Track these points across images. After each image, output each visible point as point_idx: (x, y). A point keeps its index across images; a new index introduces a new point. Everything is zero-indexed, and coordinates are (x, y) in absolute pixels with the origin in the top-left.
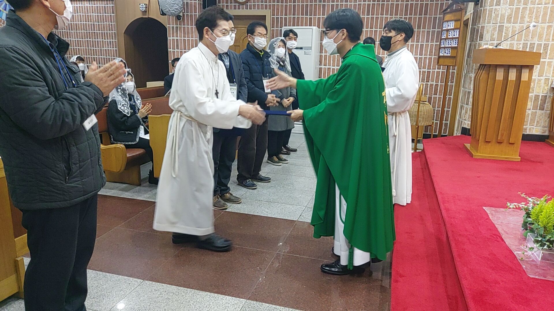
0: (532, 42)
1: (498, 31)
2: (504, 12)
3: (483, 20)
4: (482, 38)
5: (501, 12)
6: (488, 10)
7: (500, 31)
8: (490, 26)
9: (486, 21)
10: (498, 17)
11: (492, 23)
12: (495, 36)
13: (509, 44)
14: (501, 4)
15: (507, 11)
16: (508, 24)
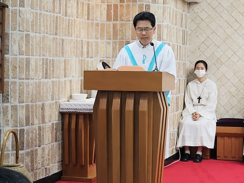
0: (47, 57)
2: (28, 16)
5: (26, 16)
6: (10, 12)
7: (27, 41)
8: (17, 34)
10: (24, 22)
11: (18, 29)
12: (24, 49)
13: (35, 59)
14: (25, 6)
15: (30, 15)
16: (33, 33)
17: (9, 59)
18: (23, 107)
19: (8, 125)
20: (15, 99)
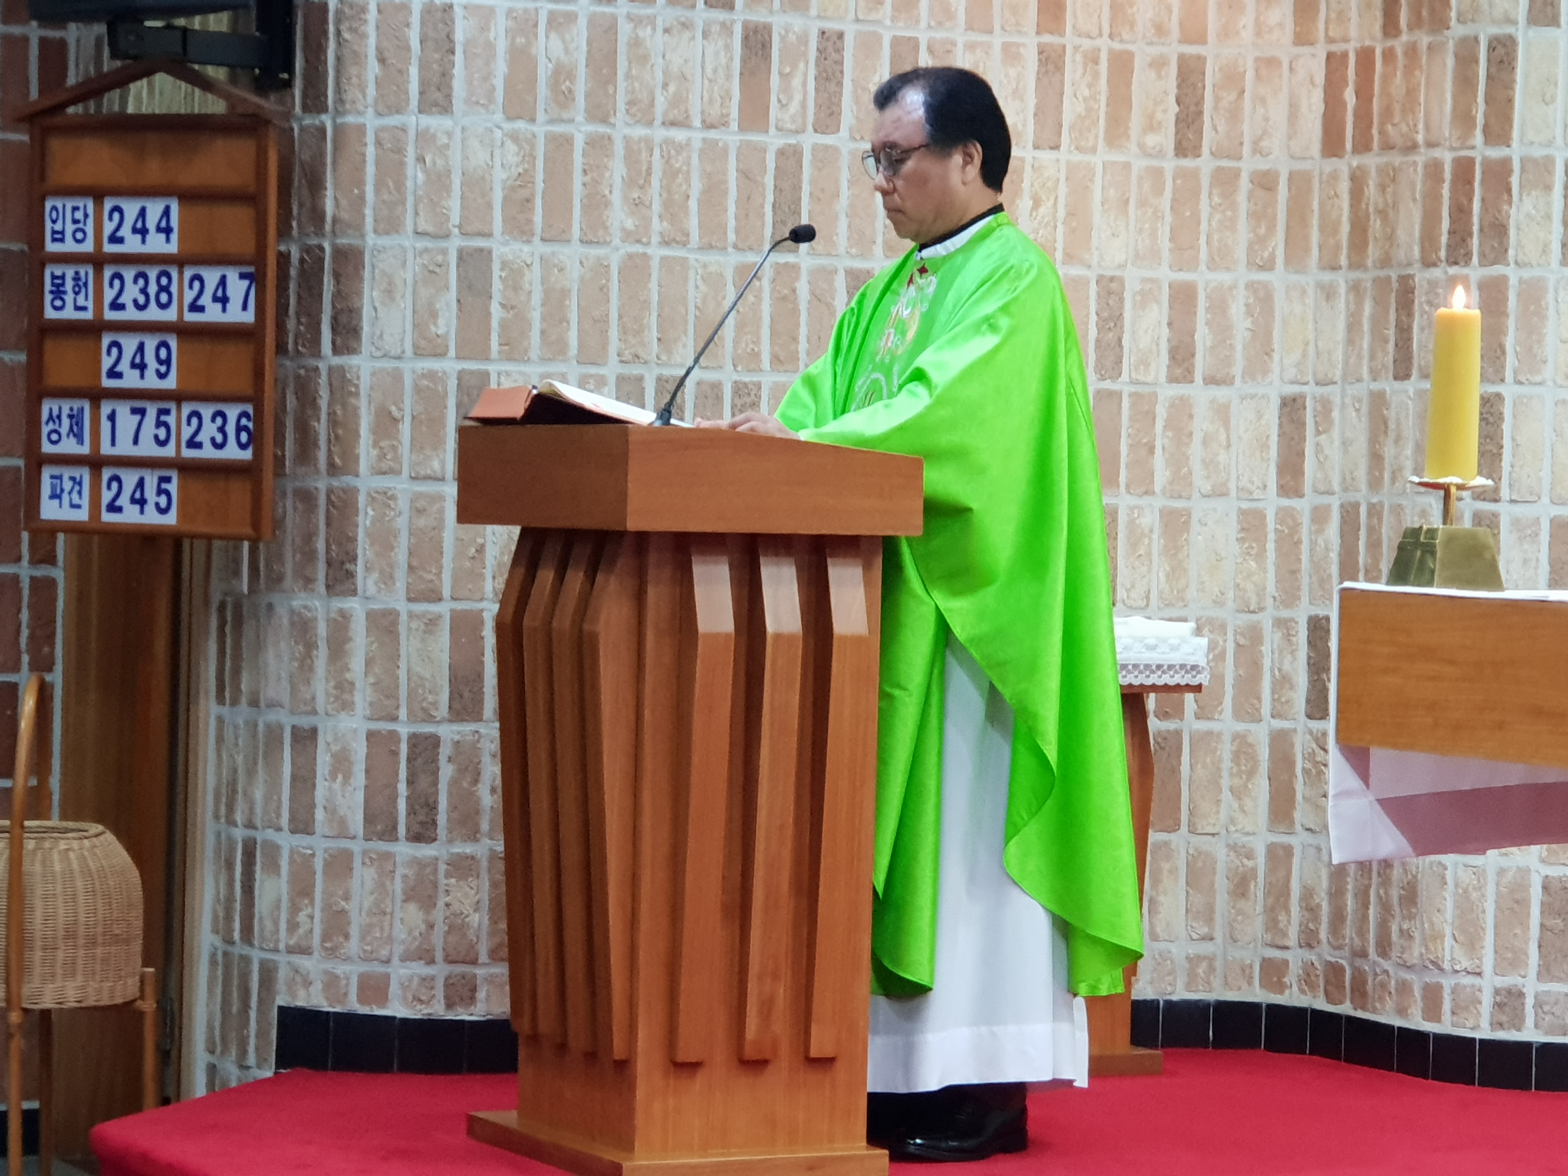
1: (459, 292)
2: (480, 157)
3: (344, 202)
4: (355, 332)
5: (465, 158)
6: (370, 138)
7: (470, 289)
8: (404, 250)
9: (368, 212)
10: (447, 189)
11: (409, 227)
12: (446, 324)
14: (458, 106)
15: (497, 152)
16: (517, 246)
17: (358, 378)
18: (432, 622)
19: (347, 706)
20: (387, 579)
